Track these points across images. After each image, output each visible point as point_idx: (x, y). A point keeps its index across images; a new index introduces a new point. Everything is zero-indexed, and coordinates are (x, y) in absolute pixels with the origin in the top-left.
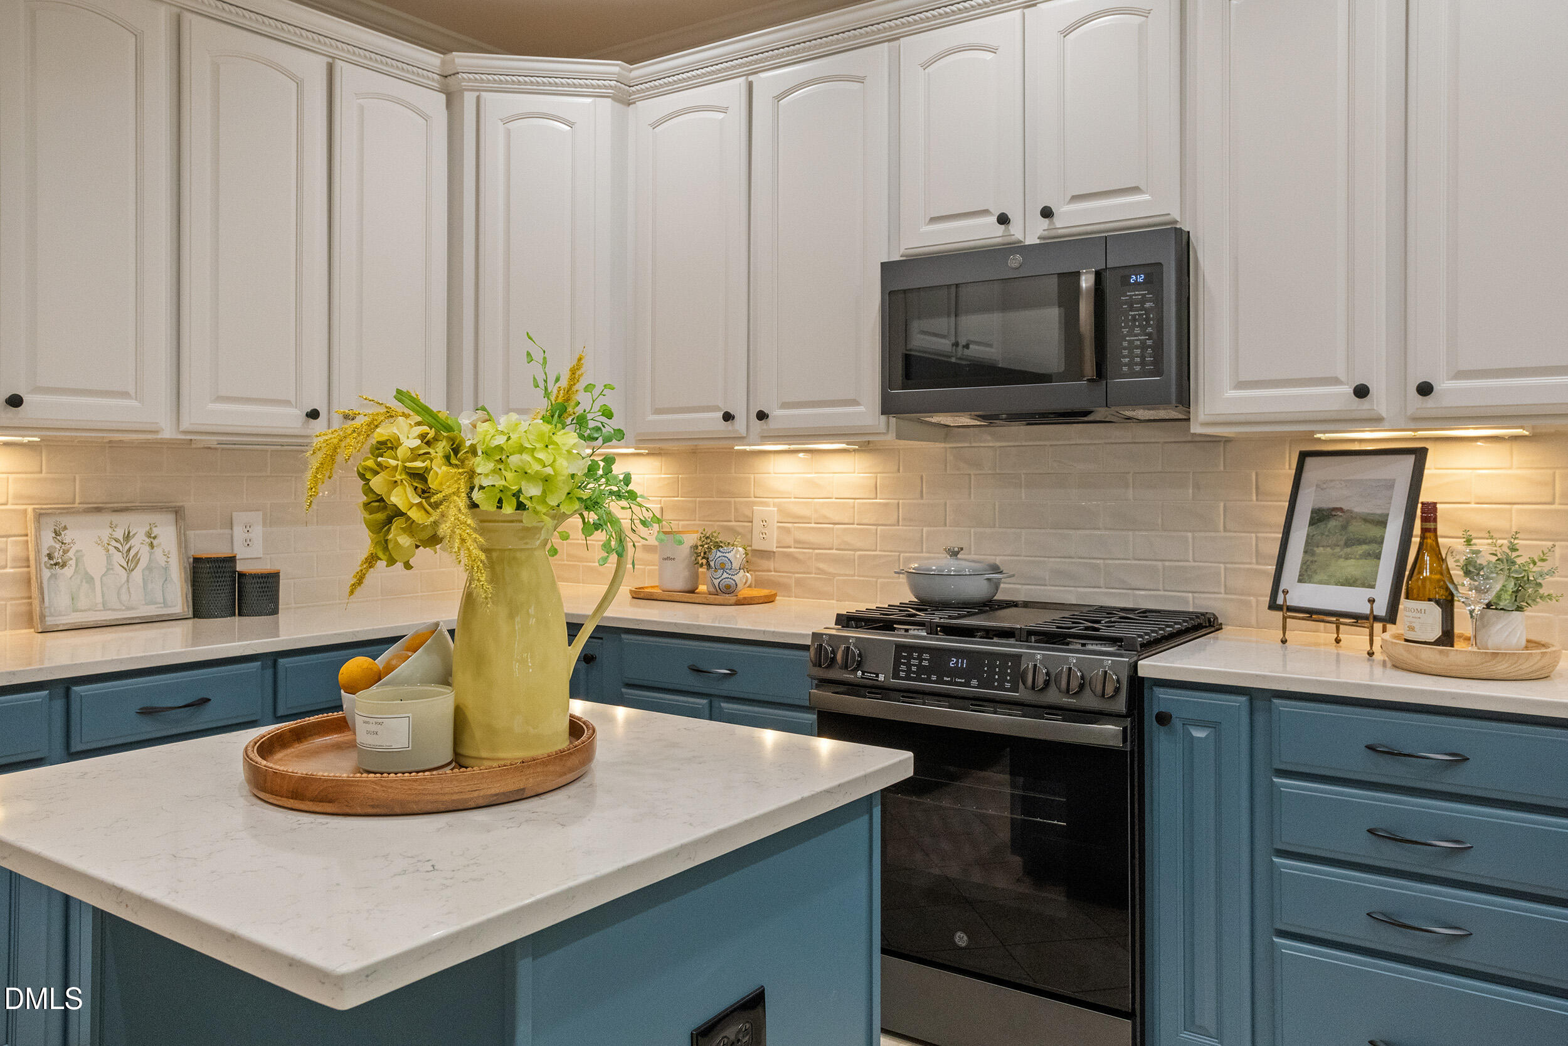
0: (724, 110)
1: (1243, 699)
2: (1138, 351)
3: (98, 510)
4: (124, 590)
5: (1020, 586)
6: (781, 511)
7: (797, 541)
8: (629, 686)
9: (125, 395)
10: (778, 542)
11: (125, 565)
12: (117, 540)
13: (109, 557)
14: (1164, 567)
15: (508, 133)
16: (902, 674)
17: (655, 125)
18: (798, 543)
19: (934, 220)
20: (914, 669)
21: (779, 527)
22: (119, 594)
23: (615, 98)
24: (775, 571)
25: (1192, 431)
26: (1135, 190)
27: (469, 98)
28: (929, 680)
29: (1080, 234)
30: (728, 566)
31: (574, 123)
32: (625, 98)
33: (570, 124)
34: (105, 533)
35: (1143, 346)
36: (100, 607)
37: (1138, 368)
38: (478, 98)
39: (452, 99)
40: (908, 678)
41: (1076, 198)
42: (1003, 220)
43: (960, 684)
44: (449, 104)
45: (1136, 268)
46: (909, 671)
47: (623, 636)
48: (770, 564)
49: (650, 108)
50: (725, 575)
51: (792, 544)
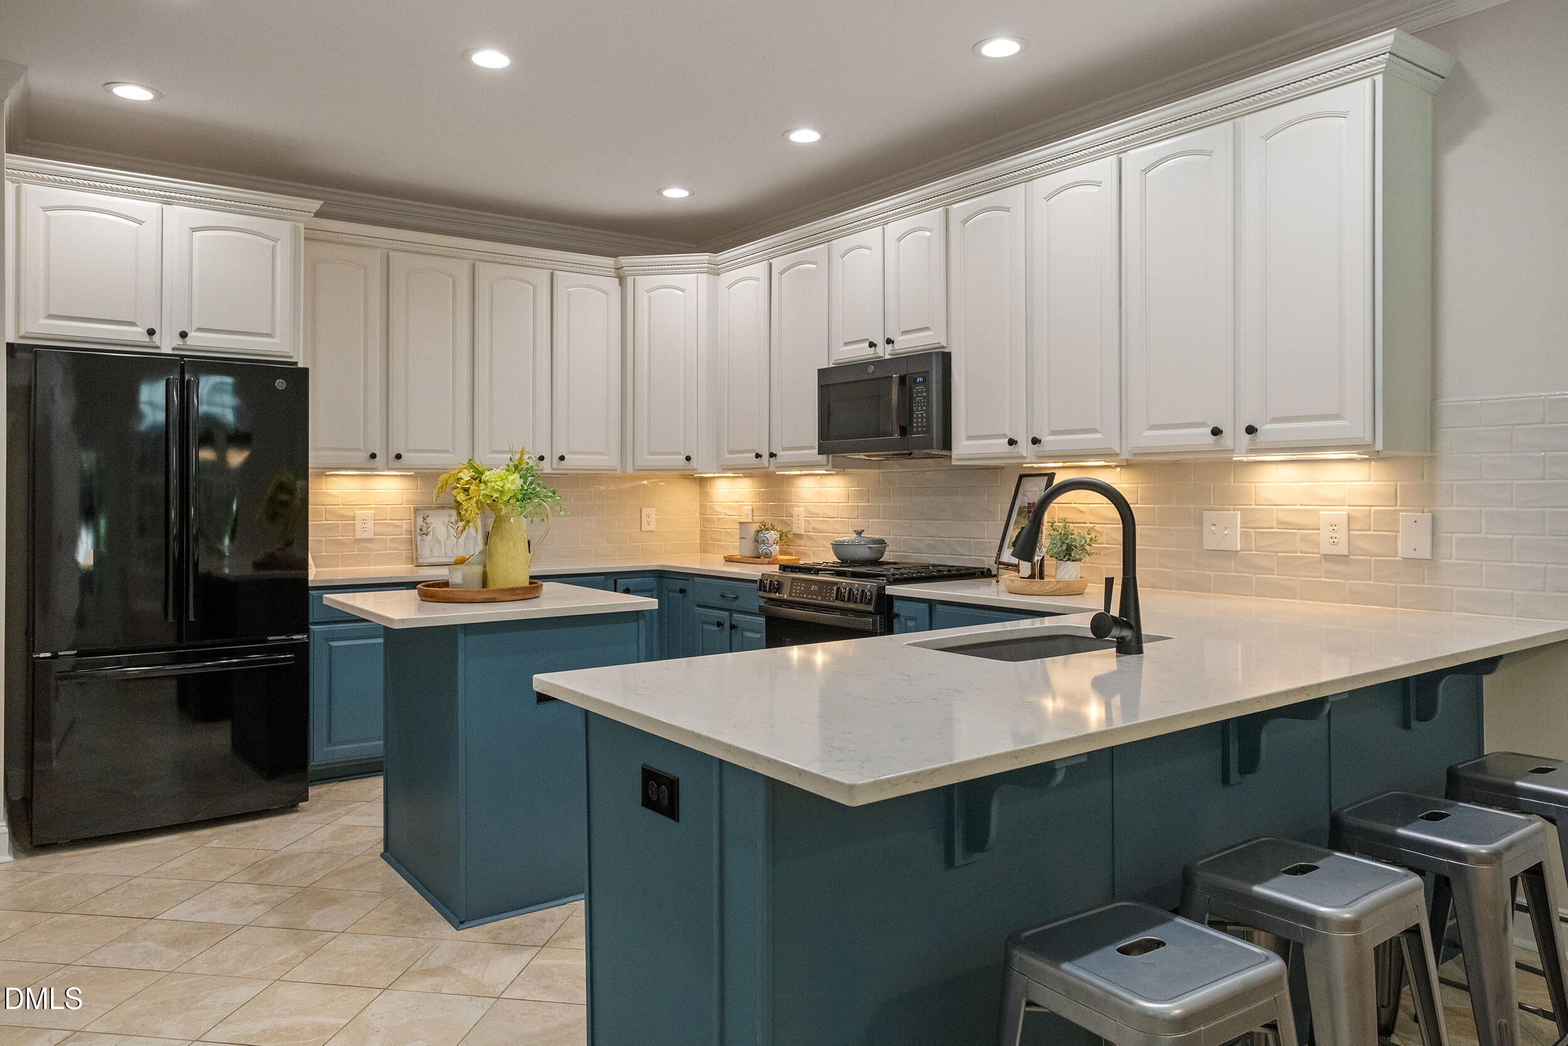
0: (758, 280)
1: (925, 605)
2: (920, 420)
3: (443, 508)
4: (455, 548)
5: (911, 554)
6: (806, 510)
7: (813, 528)
8: (699, 606)
9: (447, 451)
10: (805, 529)
11: (455, 535)
12: (452, 523)
13: (448, 531)
14: (950, 541)
15: (650, 297)
16: (793, 594)
17: (729, 287)
18: (815, 530)
19: (846, 344)
20: (798, 591)
21: (805, 520)
22: (452, 549)
23: (708, 273)
24: (804, 546)
25: (953, 463)
26: (927, 329)
27: (630, 280)
28: (816, 599)
29: (920, 351)
30: (766, 542)
31: (685, 290)
32: (715, 272)
33: (683, 291)
34: (446, 519)
35: (922, 418)
36: (443, 556)
37: (920, 429)
38: (634, 279)
39: (622, 280)
40: (795, 596)
41: (904, 333)
42: (872, 345)
43: (814, 599)
44: (621, 283)
45: (918, 374)
46: (796, 593)
47: (695, 578)
48: (802, 542)
49: (727, 277)
50: (765, 547)
51: (811, 530)
